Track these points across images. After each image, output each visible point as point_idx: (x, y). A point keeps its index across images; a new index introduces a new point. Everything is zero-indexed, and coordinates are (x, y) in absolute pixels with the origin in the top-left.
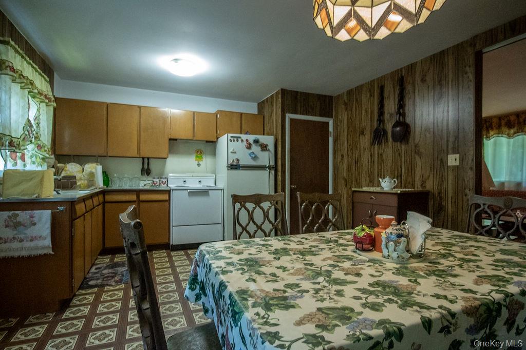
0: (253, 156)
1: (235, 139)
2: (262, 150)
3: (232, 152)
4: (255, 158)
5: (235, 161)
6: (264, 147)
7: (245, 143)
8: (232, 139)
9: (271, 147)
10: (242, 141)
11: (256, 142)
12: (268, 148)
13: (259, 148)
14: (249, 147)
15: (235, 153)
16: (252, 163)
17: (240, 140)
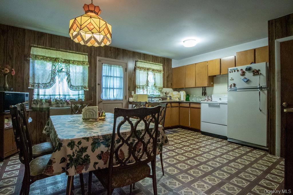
0: (246, 80)
1: (233, 71)
2: (254, 75)
3: (230, 80)
4: (248, 81)
5: (233, 85)
6: (256, 73)
7: (240, 72)
8: (231, 71)
9: (264, 71)
10: (238, 71)
11: (249, 69)
12: (260, 72)
13: (252, 74)
14: (243, 74)
15: (233, 79)
16: (246, 85)
17: (236, 70)
